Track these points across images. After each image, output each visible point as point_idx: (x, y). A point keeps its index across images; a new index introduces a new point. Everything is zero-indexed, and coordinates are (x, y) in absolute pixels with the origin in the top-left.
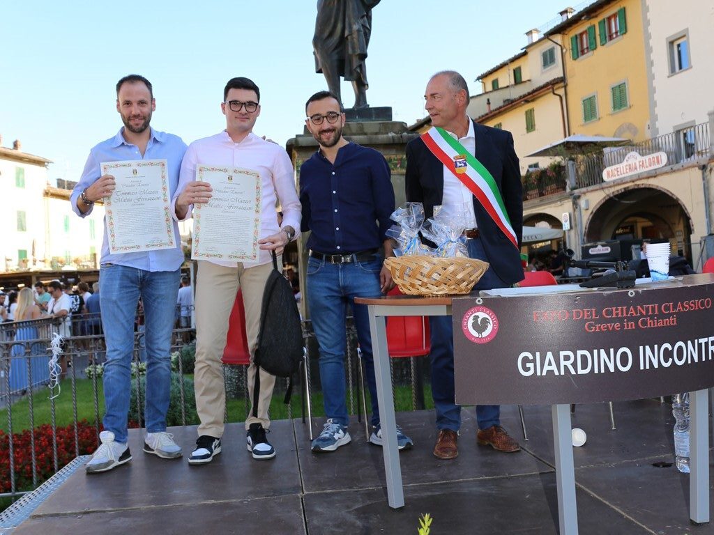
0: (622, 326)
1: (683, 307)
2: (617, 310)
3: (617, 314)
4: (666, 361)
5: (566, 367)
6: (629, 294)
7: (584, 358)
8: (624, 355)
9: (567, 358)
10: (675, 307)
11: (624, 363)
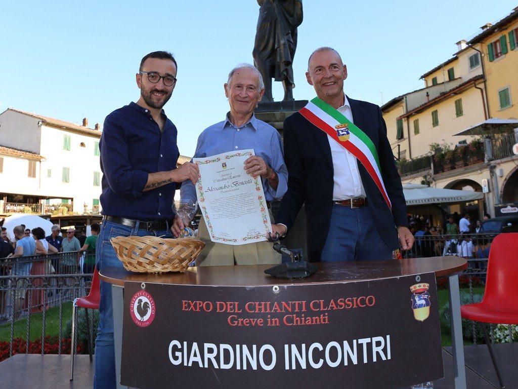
0: (266, 322)
1: (337, 304)
2: (260, 305)
3: (260, 310)
4: (316, 362)
5: (209, 360)
6: (274, 290)
7: (226, 352)
8: (267, 354)
9: (211, 351)
10: (326, 304)
11: (268, 361)
